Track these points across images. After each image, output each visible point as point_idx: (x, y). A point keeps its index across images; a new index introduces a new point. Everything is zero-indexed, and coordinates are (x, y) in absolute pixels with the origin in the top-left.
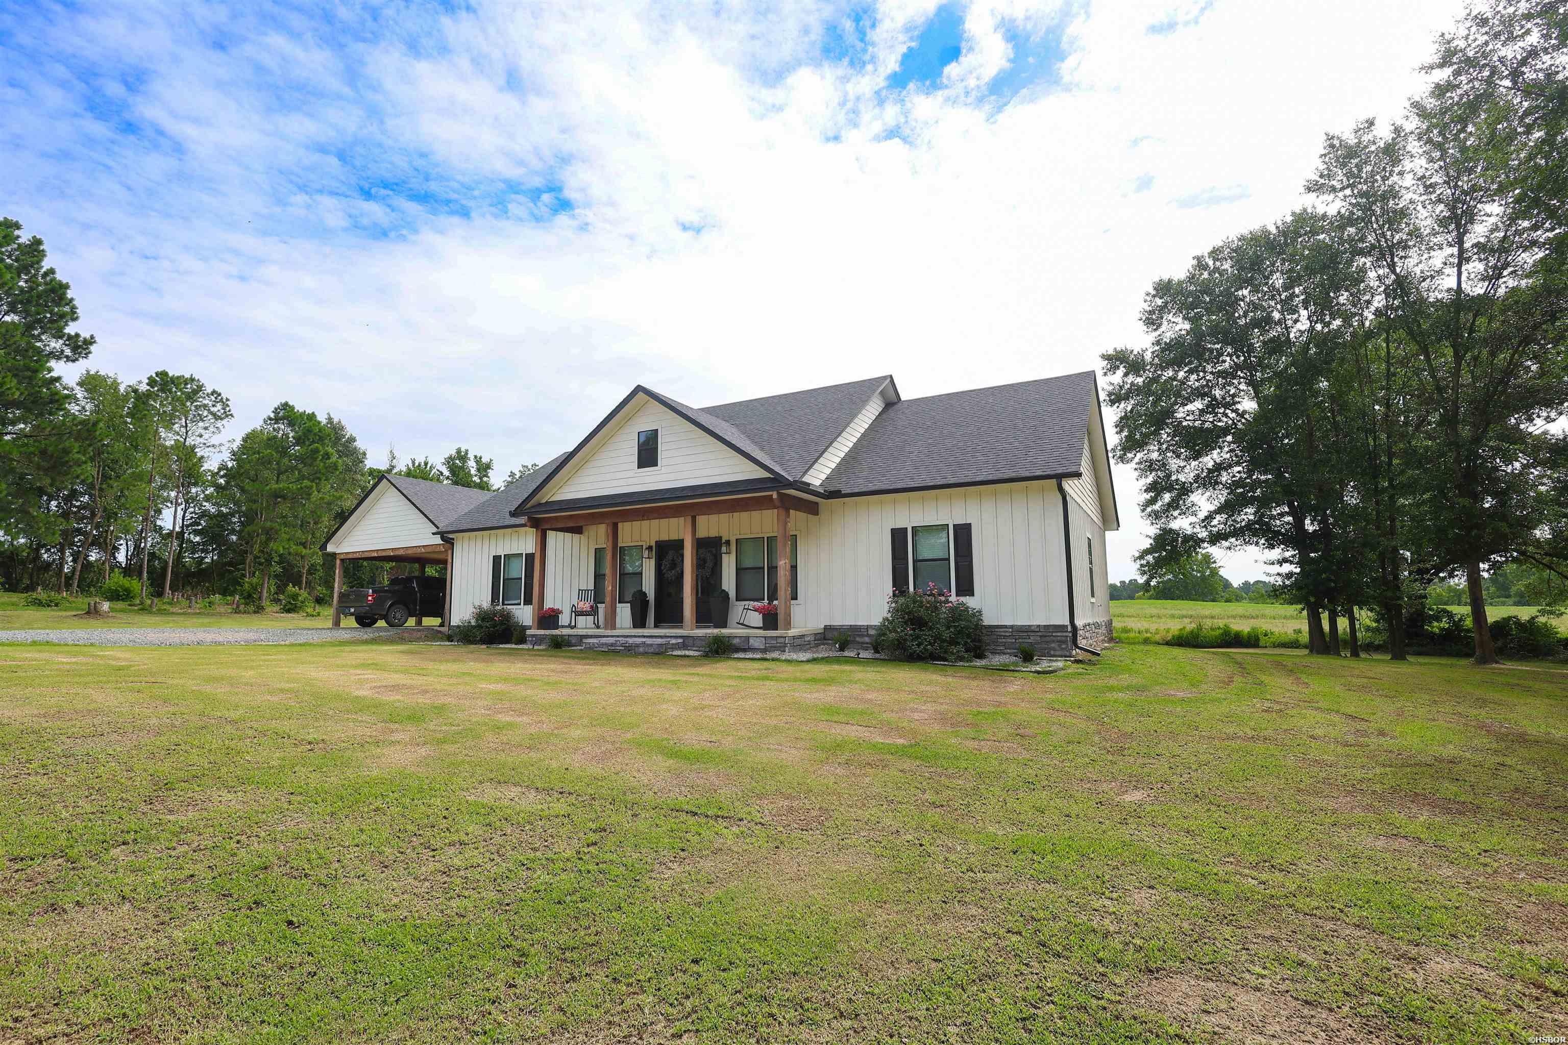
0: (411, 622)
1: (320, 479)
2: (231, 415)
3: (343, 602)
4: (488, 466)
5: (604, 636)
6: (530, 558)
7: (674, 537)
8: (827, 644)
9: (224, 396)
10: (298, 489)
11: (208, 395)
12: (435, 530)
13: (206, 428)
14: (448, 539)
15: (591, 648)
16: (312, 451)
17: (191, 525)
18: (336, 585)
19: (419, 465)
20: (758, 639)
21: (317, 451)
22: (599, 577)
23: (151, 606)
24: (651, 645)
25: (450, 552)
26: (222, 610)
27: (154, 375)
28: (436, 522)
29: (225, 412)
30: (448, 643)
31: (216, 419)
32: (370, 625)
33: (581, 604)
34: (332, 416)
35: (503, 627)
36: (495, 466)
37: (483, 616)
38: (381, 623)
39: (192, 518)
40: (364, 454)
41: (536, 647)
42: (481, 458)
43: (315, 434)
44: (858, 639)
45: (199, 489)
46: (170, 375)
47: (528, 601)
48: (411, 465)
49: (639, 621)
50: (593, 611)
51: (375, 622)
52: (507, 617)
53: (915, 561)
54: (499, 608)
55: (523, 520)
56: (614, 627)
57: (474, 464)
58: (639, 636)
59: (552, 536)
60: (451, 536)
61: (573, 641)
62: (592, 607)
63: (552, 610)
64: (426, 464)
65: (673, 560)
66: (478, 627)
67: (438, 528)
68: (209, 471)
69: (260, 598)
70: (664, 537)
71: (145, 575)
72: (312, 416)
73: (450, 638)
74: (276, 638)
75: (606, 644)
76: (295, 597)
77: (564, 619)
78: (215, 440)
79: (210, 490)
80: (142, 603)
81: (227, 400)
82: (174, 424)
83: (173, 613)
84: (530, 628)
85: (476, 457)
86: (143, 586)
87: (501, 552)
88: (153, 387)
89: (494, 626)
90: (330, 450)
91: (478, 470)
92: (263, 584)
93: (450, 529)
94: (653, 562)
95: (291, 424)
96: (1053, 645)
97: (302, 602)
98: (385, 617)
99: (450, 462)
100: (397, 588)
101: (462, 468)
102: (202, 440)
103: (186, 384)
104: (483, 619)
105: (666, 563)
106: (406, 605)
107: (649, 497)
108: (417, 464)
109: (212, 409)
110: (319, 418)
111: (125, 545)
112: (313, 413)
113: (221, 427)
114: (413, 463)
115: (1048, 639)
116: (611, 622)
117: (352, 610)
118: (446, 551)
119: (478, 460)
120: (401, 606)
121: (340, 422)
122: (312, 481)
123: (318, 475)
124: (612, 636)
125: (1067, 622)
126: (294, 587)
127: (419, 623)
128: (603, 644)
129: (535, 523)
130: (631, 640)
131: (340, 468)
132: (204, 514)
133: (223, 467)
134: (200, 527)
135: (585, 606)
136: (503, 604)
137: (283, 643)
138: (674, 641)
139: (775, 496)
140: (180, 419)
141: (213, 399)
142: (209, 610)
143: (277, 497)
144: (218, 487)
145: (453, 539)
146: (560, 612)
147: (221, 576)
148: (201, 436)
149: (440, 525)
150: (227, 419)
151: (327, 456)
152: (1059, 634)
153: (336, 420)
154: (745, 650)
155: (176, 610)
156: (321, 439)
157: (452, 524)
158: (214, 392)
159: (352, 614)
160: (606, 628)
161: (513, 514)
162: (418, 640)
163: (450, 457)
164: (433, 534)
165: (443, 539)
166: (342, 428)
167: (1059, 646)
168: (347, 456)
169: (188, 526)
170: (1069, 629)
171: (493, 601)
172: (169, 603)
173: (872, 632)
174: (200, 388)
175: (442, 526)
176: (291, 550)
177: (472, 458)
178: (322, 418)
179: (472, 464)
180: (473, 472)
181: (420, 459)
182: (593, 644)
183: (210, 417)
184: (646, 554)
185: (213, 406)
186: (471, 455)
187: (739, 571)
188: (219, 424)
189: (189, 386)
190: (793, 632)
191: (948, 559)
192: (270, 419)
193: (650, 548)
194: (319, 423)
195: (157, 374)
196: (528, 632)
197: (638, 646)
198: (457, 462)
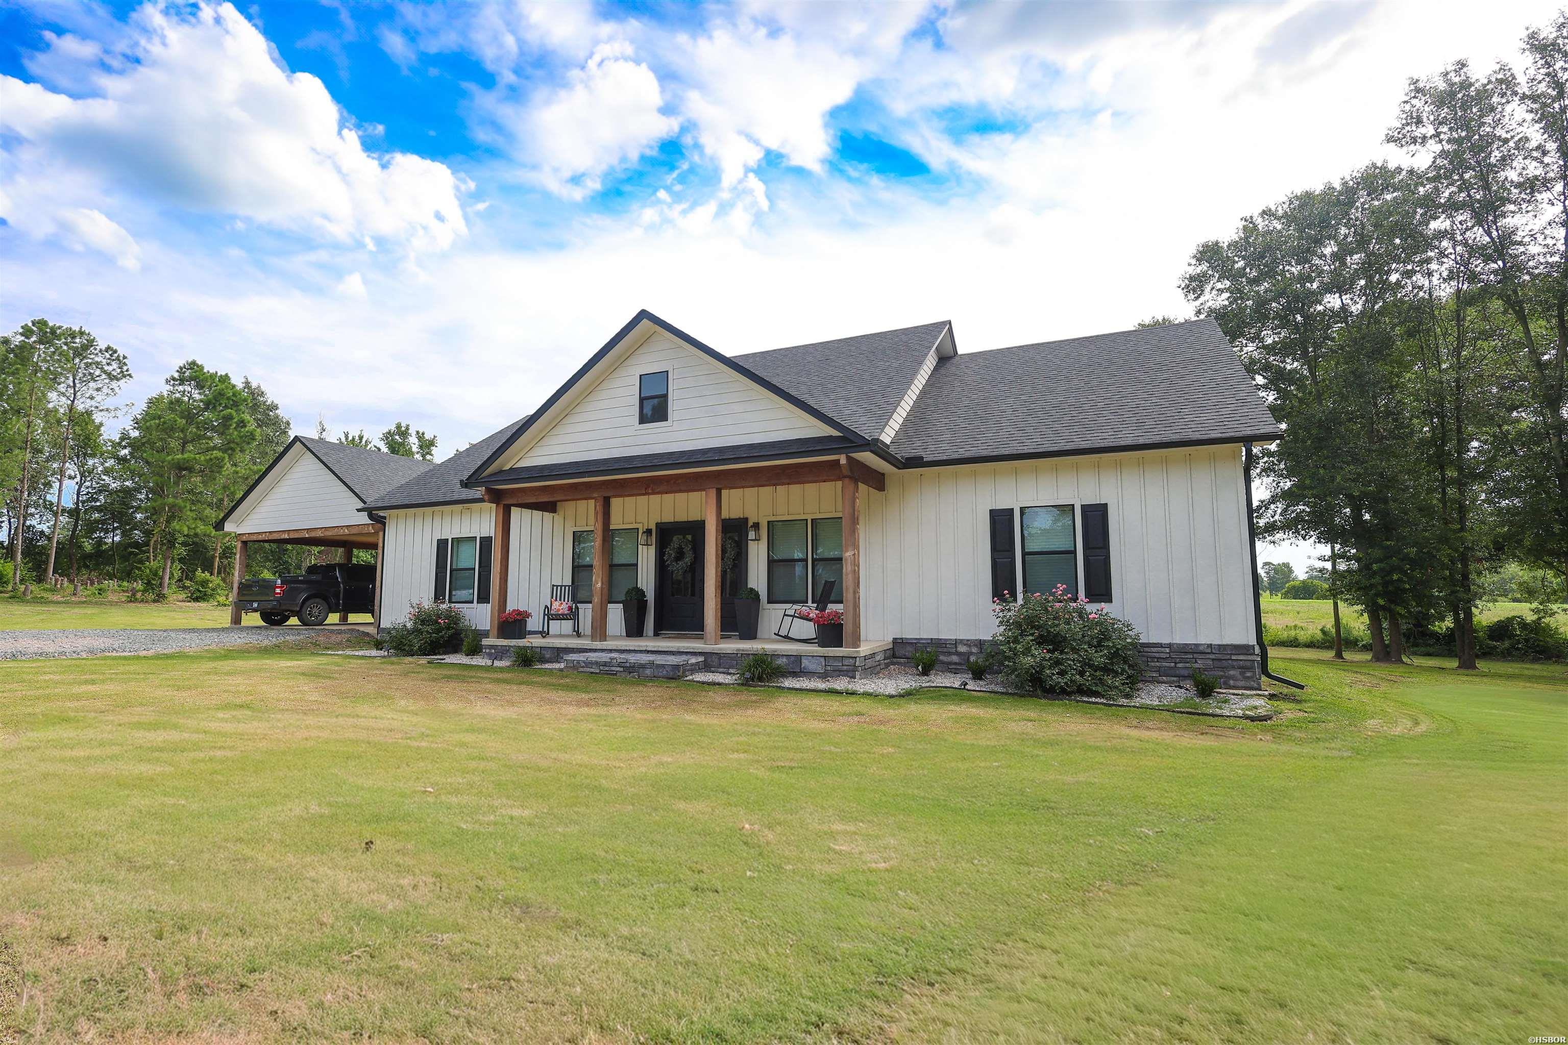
0: (333, 618)
1: (233, 450)
2: (130, 375)
3: (244, 595)
4: (432, 443)
5: (591, 650)
6: (486, 542)
7: (694, 516)
8: (898, 663)
9: (121, 352)
10: (206, 460)
11: (101, 351)
12: (360, 505)
13: (98, 390)
14: (378, 519)
15: (575, 666)
16: (223, 418)
17: (88, 500)
18: (236, 574)
19: (353, 439)
20: (813, 660)
21: (229, 418)
22: (580, 569)
23: (24, 593)
24: (663, 666)
25: (381, 534)
26: (115, 599)
27: (30, 324)
28: (363, 497)
29: (122, 372)
30: (374, 652)
31: (111, 380)
32: (280, 623)
33: (556, 605)
34: (250, 380)
35: (451, 632)
36: (439, 442)
37: (423, 619)
38: (294, 621)
39: (88, 493)
40: (288, 423)
41: (497, 663)
42: (423, 434)
43: (228, 398)
44: (942, 658)
45: (96, 460)
46: (51, 324)
47: (484, 598)
48: (343, 439)
49: (635, 629)
50: (573, 615)
51: (287, 618)
52: (454, 619)
53: (1024, 554)
54: (444, 606)
55: (480, 492)
56: (603, 637)
57: (416, 441)
58: (641, 652)
59: (515, 512)
60: (381, 513)
61: (548, 656)
62: (570, 608)
63: (519, 613)
64: (361, 438)
65: (680, 548)
66: (416, 631)
67: (365, 502)
68: (110, 441)
69: (161, 585)
70: (668, 518)
71: (19, 556)
72: (225, 379)
73: (379, 645)
74: (136, 646)
75: (597, 663)
76: (204, 583)
77: (533, 624)
78: (110, 403)
79: (110, 463)
80: (14, 590)
81: (125, 357)
82: (59, 384)
83: (52, 602)
84: (486, 634)
85: (418, 432)
86: (16, 570)
87: (448, 535)
88: (29, 338)
89: (439, 631)
90: (247, 417)
91: (421, 447)
92: (164, 569)
93: (380, 504)
94: (652, 550)
95: (200, 386)
96: (1232, 673)
97: (213, 590)
98: (298, 614)
99: (388, 437)
100: (314, 577)
101: (402, 444)
102: (93, 403)
103: (74, 337)
104: (423, 622)
105: (670, 552)
106: (325, 599)
107: (656, 462)
108: (350, 438)
109: (106, 368)
110: (233, 381)
111: (7, 522)
112: (227, 375)
113: (117, 389)
114: (347, 437)
115: (1225, 663)
116: (600, 629)
117: (255, 605)
118: (376, 533)
119: (420, 436)
120: (317, 600)
121: (259, 387)
122: (225, 451)
123: (232, 445)
124: (603, 650)
125: (1252, 641)
126: (203, 572)
127: (344, 619)
128: (591, 663)
129: (496, 496)
130: (632, 658)
131: (258, 437)
132: (104, 489)
133: (124, 436)
134: (98, 504)
135: (561, 607)
136: (450, 602)
137: (144, 653)
138: (693, 660)
139: (843, 460)
140: (67, 378)
141: (108, 356)
142: (98, 598)
143: (181, 469)
144: (122, 460)
145: (385, 518)
146: (527, 615)
147: (125, 558)
148: (92, 398)
149: (368, 500)
150: (124, 380)
151: (242, 424)
152: (1241, 657)
153: (254, 385)
154: (795, 674)
155: (58, 597)
156: (236, 404)
157: (382, 498)
158: (108, 349)
159: (255, 610)
160: (593, 638)
161: (465, 484)
162: (339, 646)
163: (389, 433)
164: (358, 510)
165: (371, 516)
166: (262, 394)
167: (1242, 674)
168: (267, 425)
169: (83, 502)
170: (1257, 650)
171: (436, 598)
172: (51, 590)
173: (962, 649)
174: (91, 343)
175: (371, 500)
176: (198, 530)
177: (414, 434)
178: (238, 381)
179: (413, 440)
180: (415, 449)
181: (354, 433)
182: (578, 662)
183: (104, 376)
184: (642, 538)
185: (108, 364)
186: (412, 431)
187: (772, 563)
188: (114, 384)
189: (78, 340)
190: (864, 649)
191: (1074, 552)
192: (174, 379)
193: (648, 532)
194: (234, 386)
195: (34, 323)
196: (485, 642)
197: (643, 666)
198: (397, 437)
